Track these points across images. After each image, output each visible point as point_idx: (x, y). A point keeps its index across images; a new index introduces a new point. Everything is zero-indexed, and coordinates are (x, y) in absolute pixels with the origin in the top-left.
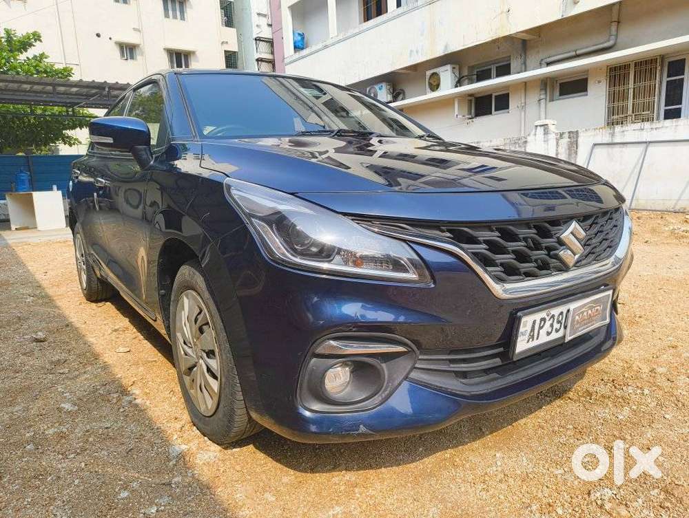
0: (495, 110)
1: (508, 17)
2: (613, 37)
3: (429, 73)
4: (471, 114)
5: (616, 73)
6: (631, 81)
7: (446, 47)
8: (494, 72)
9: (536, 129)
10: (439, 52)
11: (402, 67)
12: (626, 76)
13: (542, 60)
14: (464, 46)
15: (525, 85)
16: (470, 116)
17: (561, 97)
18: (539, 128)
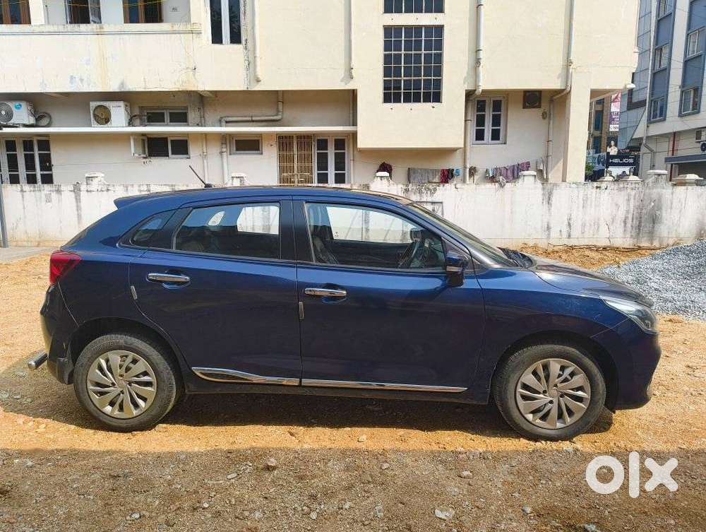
0: (173, 154)
1: (194, 75)
2: (280, 113)
3: (93, 104)
4: (145, 154)
5: (284, 142)
6: (295, 149)
7: (122, 84)
8: (167, 118)
9: (233, 180)
10: (113, 87)
11: (57, 91)
12: (291, 144)
13: (222, 118)
14: (145, 88)
15: (205, 136)
16: (145, 156)
17: (238, 152)
18: (235, 179)
